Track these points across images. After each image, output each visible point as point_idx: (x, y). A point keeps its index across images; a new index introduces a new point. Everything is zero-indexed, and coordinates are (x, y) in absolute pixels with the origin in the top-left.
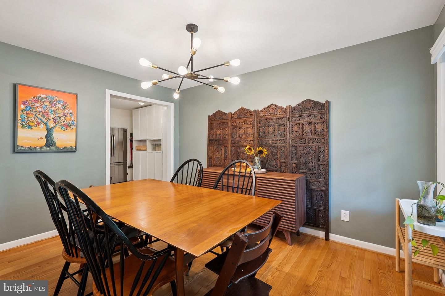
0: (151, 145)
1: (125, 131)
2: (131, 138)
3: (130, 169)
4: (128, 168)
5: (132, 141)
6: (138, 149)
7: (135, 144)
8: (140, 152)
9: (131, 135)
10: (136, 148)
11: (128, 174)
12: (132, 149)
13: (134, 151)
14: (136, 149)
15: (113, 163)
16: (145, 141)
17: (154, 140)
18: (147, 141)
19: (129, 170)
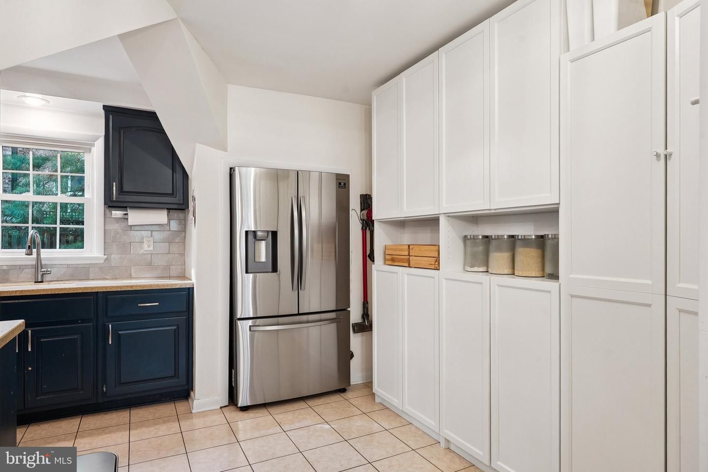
0: (460, 244)
1: (342, 182)
2: (365, 212)
3: (359, 334)
4: (354, 332)
5: (368, 224)
6: (392, 260)
7: (382, 238)
8: (402, 272)
9: (366, 201)
10: (385, 254)
11: (352, 356)
12: (368, 256)
13: (378, 267)
14: (385, 260)
15: (299, 314)
16: (432, 222)
17: (474, 219)
18: (443, 221)
19: (356, 341)
